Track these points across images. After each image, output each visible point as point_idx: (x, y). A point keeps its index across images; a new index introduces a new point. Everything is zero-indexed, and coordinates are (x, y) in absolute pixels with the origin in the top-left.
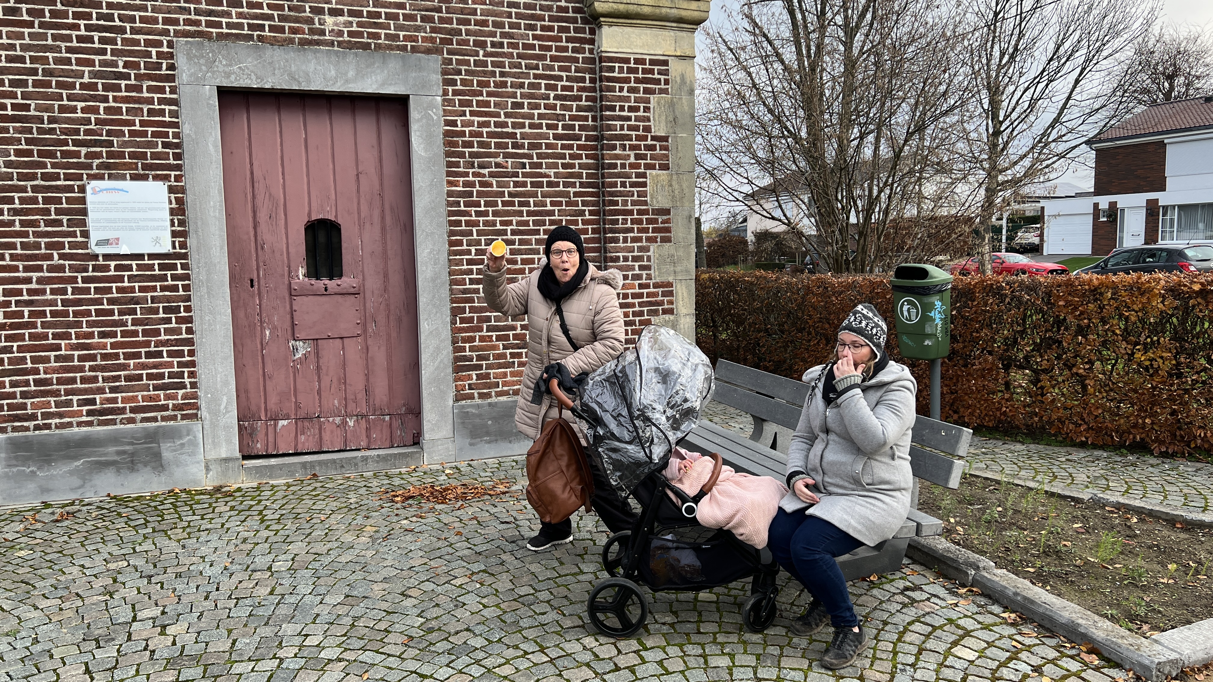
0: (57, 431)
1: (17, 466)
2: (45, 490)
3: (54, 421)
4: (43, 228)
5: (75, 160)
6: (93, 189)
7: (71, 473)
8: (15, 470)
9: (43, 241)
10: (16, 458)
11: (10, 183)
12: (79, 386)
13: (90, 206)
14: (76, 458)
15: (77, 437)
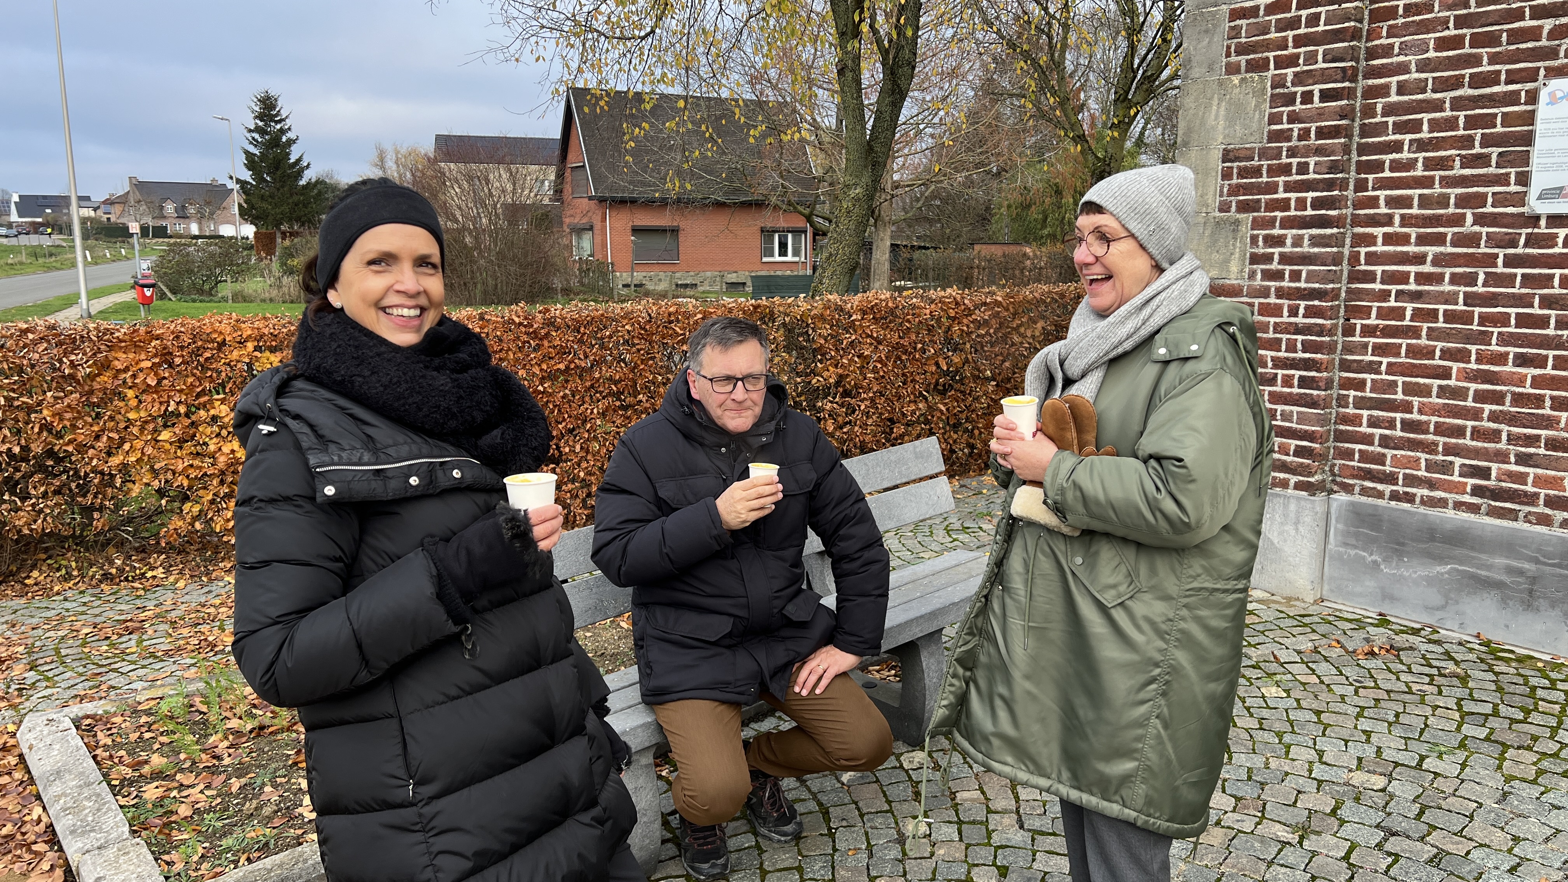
0: (1422, 510)
1: (1355, 547)
2: (1387, 596)
3: (1421, 492)
4: (1458, 171)
5: (1530, 45)
6: (1552, 95)
7: (1430, 581)
8: (1353, 552)
9: (1454, 192)
10: (1357, 535)
11: (1420, 97)
12: (1468, 442)
13: (1539, 127)
14: (1441, 559)
15: (1448, 526)
